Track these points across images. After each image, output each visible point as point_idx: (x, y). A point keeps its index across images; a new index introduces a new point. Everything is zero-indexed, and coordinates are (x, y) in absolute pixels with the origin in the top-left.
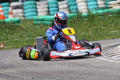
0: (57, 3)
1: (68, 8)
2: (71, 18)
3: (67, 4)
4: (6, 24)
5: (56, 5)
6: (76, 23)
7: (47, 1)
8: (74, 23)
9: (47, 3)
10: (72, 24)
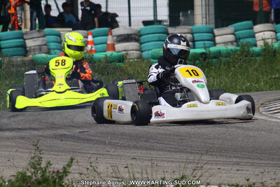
0: (213, 33)
1: (235, 43)
2: (228, 54)
3: (234, 34)
4: (95, 62)
5: (211, 35)
6: (237, 66)
7: (190, 27)
8: (234, 66)
9: (192, 29)
10: (229, 67)
